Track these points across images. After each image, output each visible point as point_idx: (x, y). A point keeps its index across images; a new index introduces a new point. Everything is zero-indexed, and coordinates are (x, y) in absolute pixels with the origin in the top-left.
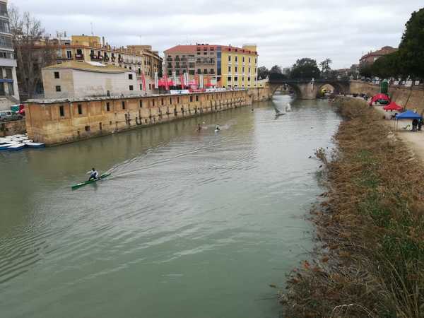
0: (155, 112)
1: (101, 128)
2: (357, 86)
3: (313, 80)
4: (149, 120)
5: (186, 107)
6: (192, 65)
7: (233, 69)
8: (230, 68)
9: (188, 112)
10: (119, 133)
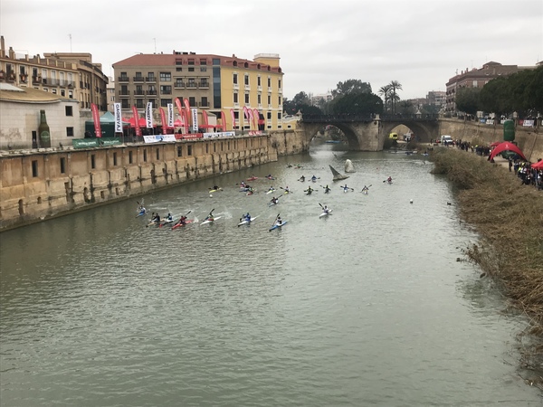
0: (117, 177)
1: (21, 210)
2: (453, 127)
3: (378, 118)
4: (107, 192)
5: (171, 166)
6: (166, 90)
7: (241, 98)
8: (236, 95)
9: (174, 176)
10: (55, 218)
